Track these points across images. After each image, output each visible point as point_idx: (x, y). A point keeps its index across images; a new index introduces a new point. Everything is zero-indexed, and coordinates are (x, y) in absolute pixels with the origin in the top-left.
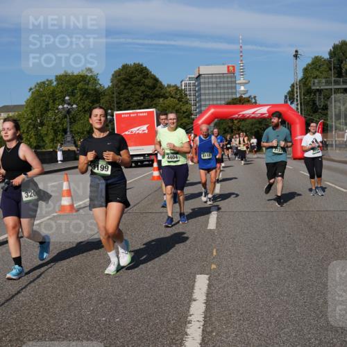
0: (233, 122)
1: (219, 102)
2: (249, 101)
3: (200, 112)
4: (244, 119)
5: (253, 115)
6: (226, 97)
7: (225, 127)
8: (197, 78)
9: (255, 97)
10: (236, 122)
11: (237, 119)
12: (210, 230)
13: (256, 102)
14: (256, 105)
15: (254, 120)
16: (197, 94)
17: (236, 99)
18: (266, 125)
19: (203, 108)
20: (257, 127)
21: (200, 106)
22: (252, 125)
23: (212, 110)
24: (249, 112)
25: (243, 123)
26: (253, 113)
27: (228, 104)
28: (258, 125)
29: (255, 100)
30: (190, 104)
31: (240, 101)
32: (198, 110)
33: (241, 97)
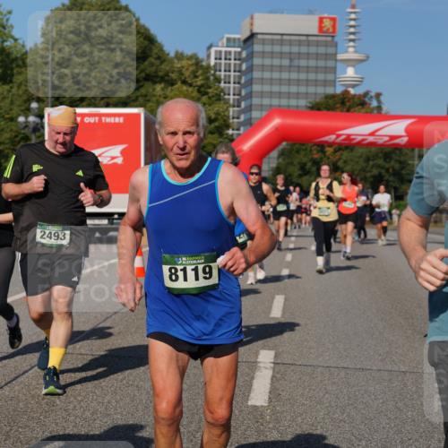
0: (323, 151)
1: (293, 102)
2: (363, 104)
3: (248, 122)
4: (349, 145)
5: (371, 139)
6: (311, 90)
7: (304, 160)
8: (246, 41)
9: (378, 95)
10: (329, 150)
11: (330, 144)
12: (255, 407)
13: (379, 108)
14: (379, 115)
15: (373, 149)
16: (243, 81)
17: (333, 96)
18: (400, 162)
19: (256, 114)
20: (379, 166)
21: (249, 109)
22: (368, 160)
23: (276, 122)
24: (361, 130)
25: (345, 155)
26: (372, 134)
27: (316, 107)
28: (381, 162)
29: (379, 102)
30: (227, 102)
31: (343, 103)
32: (242, 118)
33: (346, 92)
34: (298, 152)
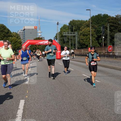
0: (36, 46)
1: (31, 39)
2: (42, 39)
5: (43, 44)
6: (34, 37)
8: (24, 30)
9: (44, 38)
11: (37, 45)
13: (44, 39)
14: (44, 40)
15: (44, 45)
16: (24, 36)
17: (37, 38)
19: (26, 41)
21: (25, 40)
22: (43, 47)
23: (29, 42)
24: (41, 43)
25: (40, 46)
26: (43, 43)
27: (35, 39)
30: (21, 39)
31: (39, 39)
32: (24, 41)
33: (39, 37)
34: (32, 46)
